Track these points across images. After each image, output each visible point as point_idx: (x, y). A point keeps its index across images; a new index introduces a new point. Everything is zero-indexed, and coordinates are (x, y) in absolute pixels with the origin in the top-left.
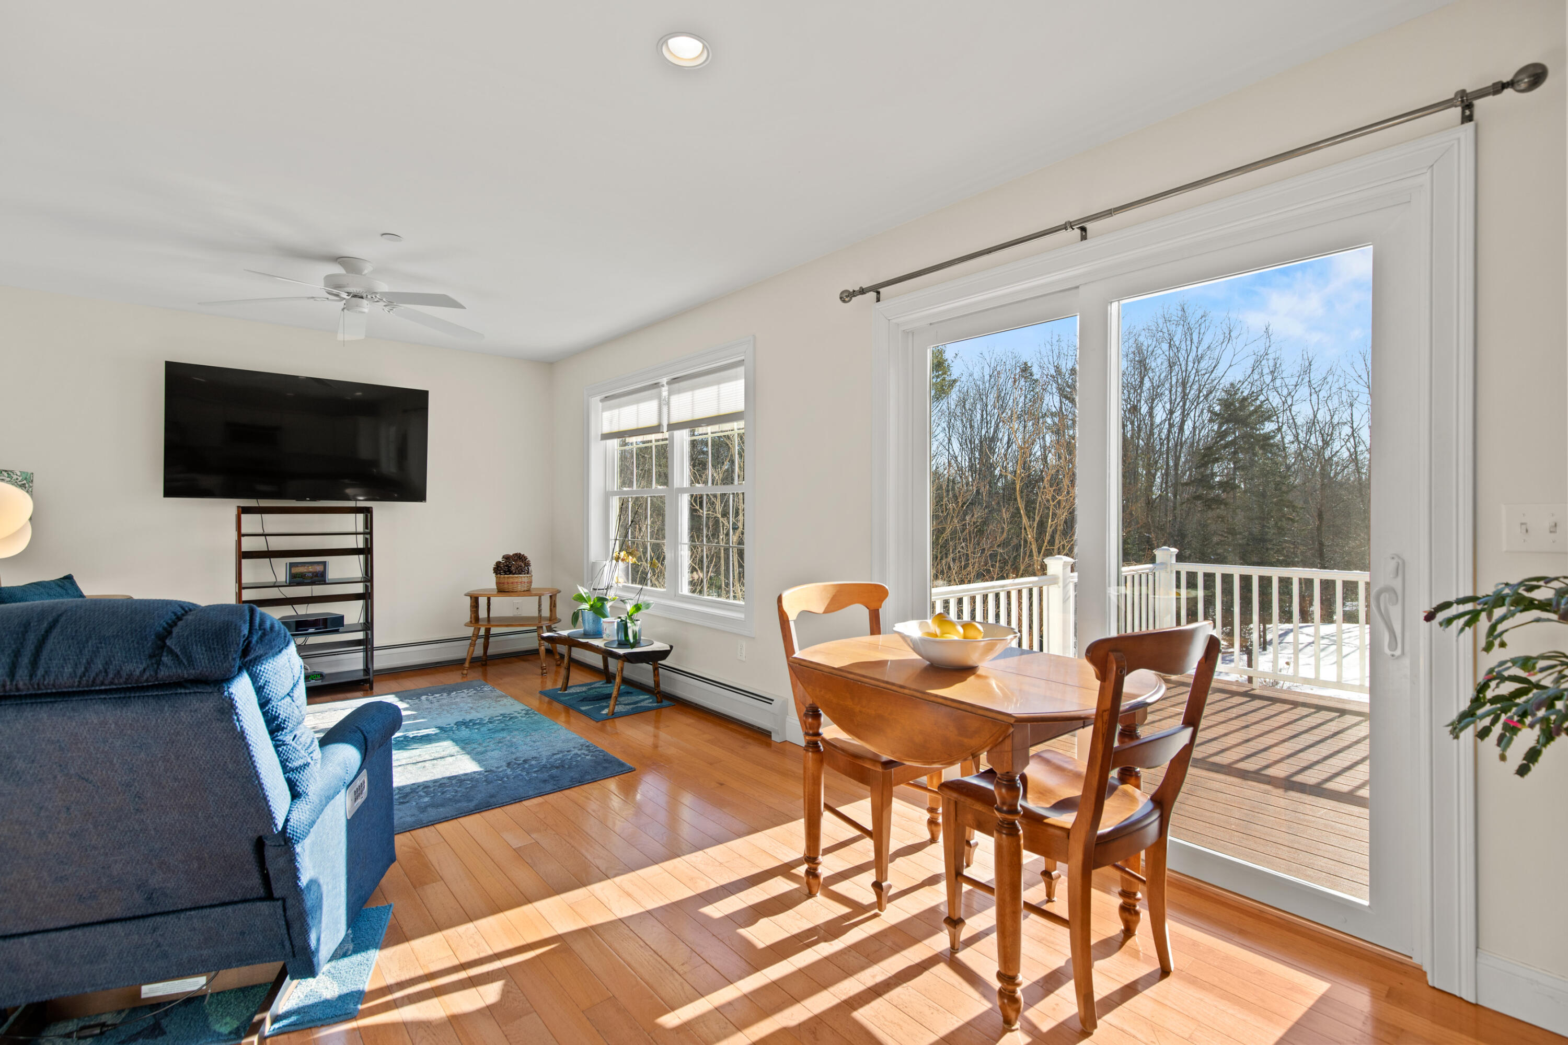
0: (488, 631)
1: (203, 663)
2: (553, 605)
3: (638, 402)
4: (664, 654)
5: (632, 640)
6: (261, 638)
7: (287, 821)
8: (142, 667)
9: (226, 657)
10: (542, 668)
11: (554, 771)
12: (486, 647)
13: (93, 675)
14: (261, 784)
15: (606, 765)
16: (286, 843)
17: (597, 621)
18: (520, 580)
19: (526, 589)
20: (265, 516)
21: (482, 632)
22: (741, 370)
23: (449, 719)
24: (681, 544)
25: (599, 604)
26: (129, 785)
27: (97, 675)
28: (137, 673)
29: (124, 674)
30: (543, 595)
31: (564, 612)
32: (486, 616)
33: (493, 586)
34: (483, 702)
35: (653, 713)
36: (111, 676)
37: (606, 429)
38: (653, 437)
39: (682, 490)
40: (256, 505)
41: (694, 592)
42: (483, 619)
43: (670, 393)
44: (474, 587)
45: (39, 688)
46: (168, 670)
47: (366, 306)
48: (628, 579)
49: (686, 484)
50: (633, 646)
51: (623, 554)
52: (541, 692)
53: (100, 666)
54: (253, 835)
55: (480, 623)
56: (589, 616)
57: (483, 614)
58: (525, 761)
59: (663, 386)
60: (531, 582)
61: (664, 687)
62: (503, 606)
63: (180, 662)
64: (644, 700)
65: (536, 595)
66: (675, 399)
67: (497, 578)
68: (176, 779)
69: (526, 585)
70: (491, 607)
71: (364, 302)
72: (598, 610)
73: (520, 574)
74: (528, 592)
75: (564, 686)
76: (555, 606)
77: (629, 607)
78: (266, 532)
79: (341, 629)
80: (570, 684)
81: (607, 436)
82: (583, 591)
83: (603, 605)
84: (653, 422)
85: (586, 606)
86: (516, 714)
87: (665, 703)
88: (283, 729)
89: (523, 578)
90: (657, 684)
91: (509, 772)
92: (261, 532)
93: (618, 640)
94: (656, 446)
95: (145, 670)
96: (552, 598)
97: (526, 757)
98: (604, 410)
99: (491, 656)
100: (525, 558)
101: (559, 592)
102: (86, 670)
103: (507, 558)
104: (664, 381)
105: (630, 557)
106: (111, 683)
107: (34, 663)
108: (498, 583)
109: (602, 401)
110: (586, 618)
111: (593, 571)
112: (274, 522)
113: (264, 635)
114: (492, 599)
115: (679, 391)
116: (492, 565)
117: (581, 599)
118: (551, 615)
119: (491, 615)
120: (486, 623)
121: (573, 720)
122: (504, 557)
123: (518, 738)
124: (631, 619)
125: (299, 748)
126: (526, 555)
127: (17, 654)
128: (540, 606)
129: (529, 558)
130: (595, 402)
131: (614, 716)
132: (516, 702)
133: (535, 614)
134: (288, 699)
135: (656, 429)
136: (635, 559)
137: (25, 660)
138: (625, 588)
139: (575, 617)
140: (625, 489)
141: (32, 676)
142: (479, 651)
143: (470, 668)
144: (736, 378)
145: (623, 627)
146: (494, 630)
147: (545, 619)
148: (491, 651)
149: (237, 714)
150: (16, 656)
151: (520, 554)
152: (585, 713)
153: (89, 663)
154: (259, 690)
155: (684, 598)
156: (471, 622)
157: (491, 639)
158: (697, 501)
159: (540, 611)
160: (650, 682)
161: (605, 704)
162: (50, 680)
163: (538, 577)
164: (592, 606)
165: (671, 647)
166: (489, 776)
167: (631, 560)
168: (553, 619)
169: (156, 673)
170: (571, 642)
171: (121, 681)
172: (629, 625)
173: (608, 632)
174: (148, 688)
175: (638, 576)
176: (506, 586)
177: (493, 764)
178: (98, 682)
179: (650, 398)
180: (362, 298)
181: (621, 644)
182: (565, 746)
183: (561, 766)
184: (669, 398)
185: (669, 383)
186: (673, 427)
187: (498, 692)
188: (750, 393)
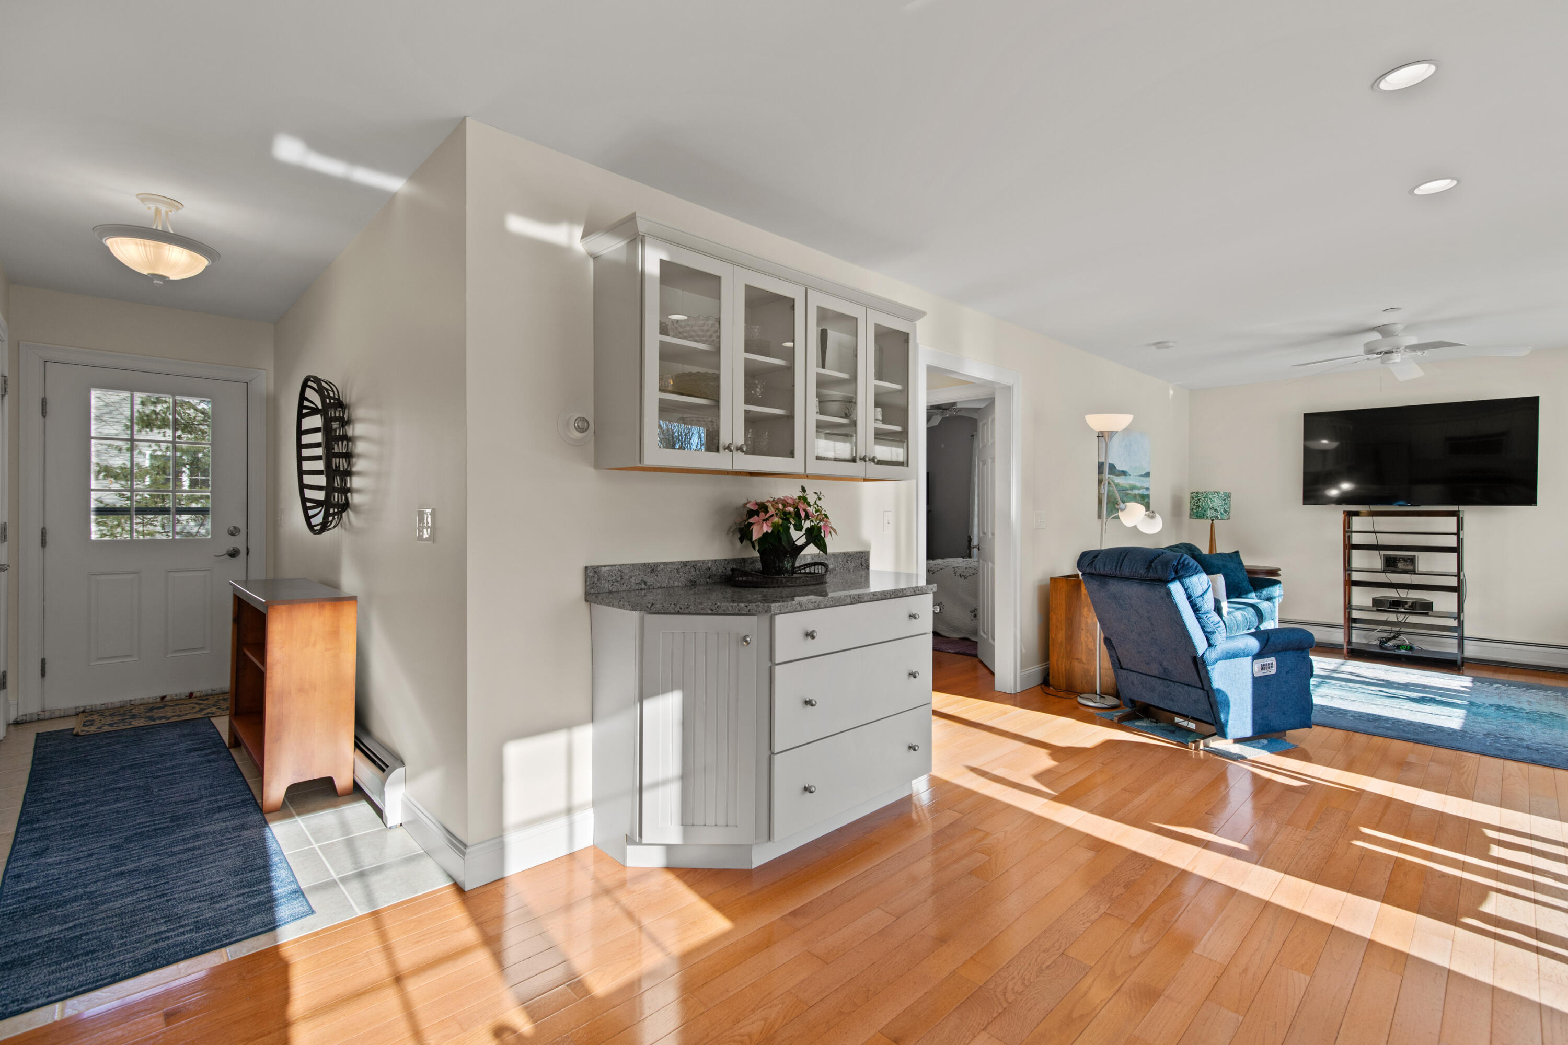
1: (1160, 574)
6: (1182, 568)
7: (1204, 653)
9: (1167, 572)
14: (1188, 630)
16: (1203, 663)
27: (1134, 573)
28: (1144, 573)
29: (1140, 574)
36: (1137, 573)
45: (1121, 575)
46: (1151, 575)
53: (1134, 570)
54: (1191, 654)
63: (1154, 572)
71: (1394, 355)
78: (1377, 530)
79: (1430, 613)
88: (1199, 611)
102: (1131, 571)
107: (1121, 567)
113: (1184, 566)
125: (1209, 622)
134: (1201, 598)
141: (1120, 570)
149: (1173, 596)
153: (1132, 568)
154: (1186, 590)
169: (1148, 575)
174: (1146, 580)
180: (1393, 352)
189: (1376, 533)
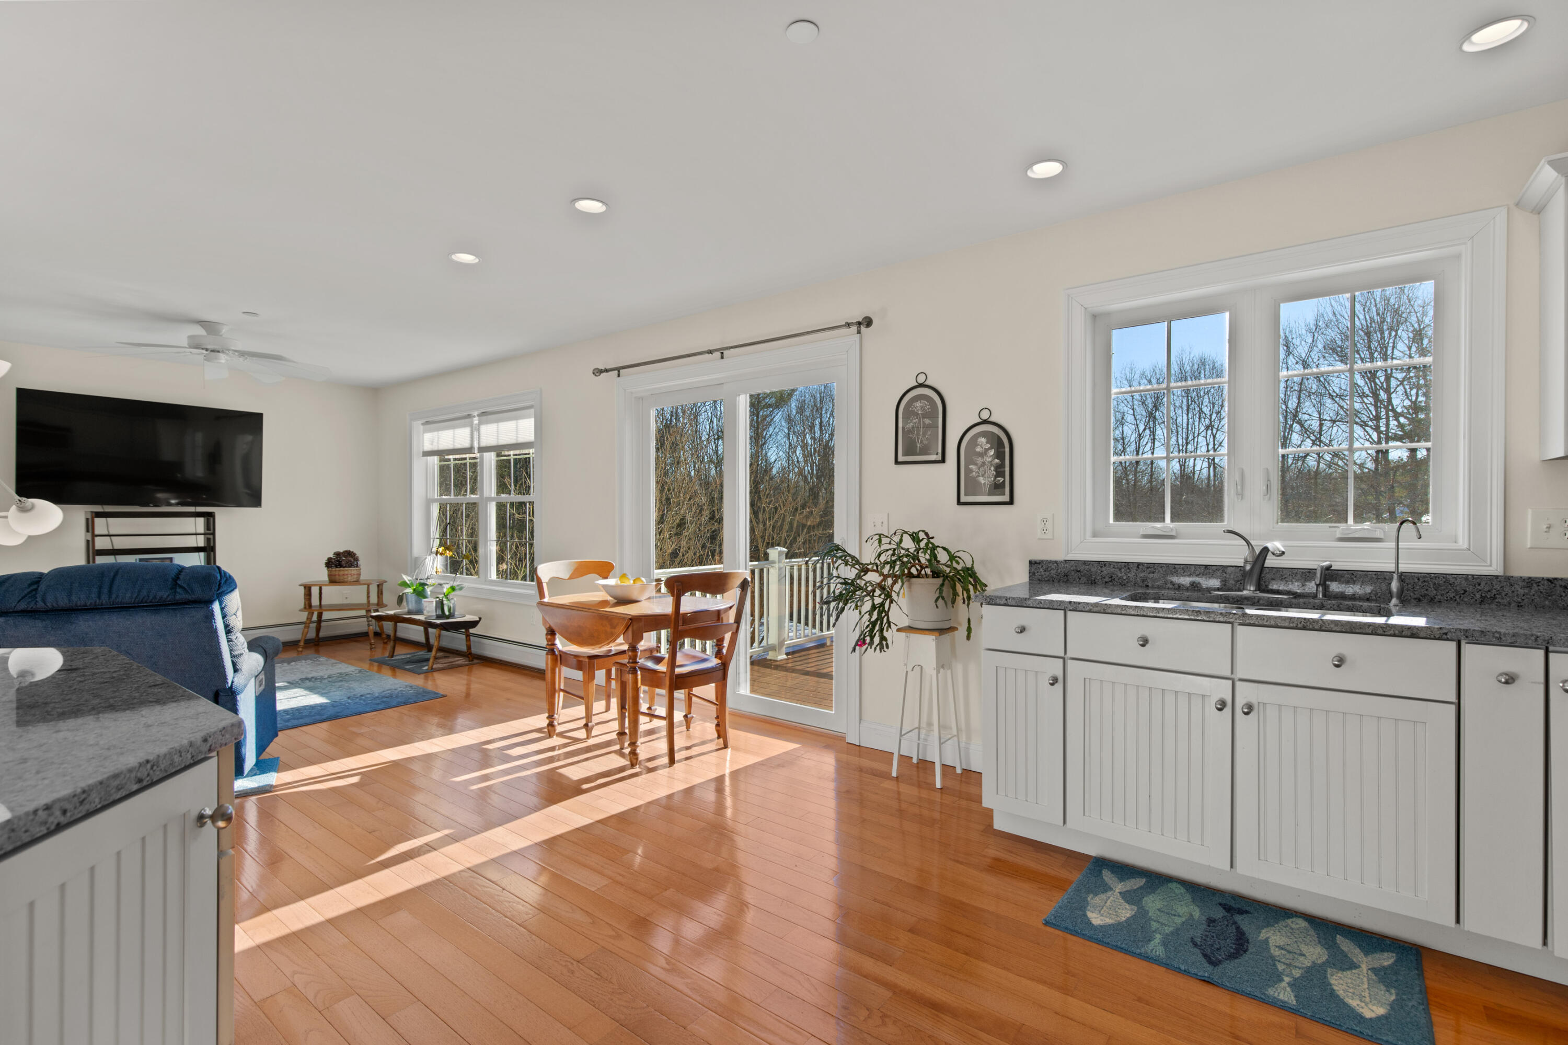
0: (320, 615)
1: (198, 593)
2: (380, 593)
3: (454, 427)
4: (474, 624)
5: (447, 613)
6: (226, 582)
7: (232, 682)
8: (167, 594)
9: (211, 589)
10: (371, 645)
11: (385, 699)
12: (318, 629)
13: (141, 598)
14: (222, 659)
15: (424, 694)
16: (232, 694)
17: (419, 602)
18: (350, 572)
19: (355, 580)
20: (110, 520)
21: (315, 618)
22: (532, 411)
23: (297, 677)
24: (490, 540)
25: (421, 588)
26: (151, 657)
27: (144, 598)
28: (165, 597)
29: (158, 597)
30: (371, 584)
31: (389, 598)
32: (318, 604)
33: (325, 578)
34: (321, 667)
35: (467, 667)
36: (151, 598)
37: (428, 447)
38: (467, 456)
39: (491, 499)
40: (102, 510)
41: (499, 578)
42: (315, 606)
43: (480, 423)
44: (307, 580)
45: (113, 604)
46: (180, 595)
47: (223, 358)
48: (447, 569)
49: (494, 495)
50: (448, 617)
51: (441, 550)
52: (370, 660)
53: (145, 594)
54: (215, 689)
55: (313, 609)
56: (412, 598)
57: (315, 601)
58: (362, 696)
59: (474, 417)
60: (359, 575)
61: (474, 650)
62: (333, 595)
63: (187, 592)
64: (458, 661)
65: (365, 584)
66: (483, 428)
67: (328, 571)
68: (177, 655)
69: (356, 576)
70: (323, 596)
71: (222, 355)
72: (420, 593)
73: (350, 567)
74: (357, 582)
75: (391, 654)
76: (382, 593)
77: (446, 589)
78: (112, 533)
80: (395, 654)
81: (427, 454)
82: (407, 578)
83: (424, 589)
84: (466, 444)
85: (410, 590)
86: (351, 672)
87: (476, 661)
88: (232, 632)
89: (352, 571)
90: (469, 647)
91: (349, 701)
92: (106, 533)
93: (437, 615)
94: (470, 463)
95: (169, 595)
96: (380, 587)
97: (362, 693)
98: (425, 431)
99: (323, 638)
100: (355, 554)
101: (386, 582)
102: (138, 595)
103: (338, 554)
104: (476, 413)
105: (448, 552)
106: (151, 602)
107: (110, 592)
108: (329, 576)
109: (423, 424)
110: (410, 599)
111: (417, 564)
112: (118, 525)
113: (227, 580)
114: (324, 588)
115: (487, 422)
116: (325, 560)
117: (405, 584)
118: (378, 601)
119: (323, 603)
120: (318, 608)
121: (398, 674)
122: (335, 554)
123: (354, 685)
124: (447, 598)
125: (238, 644)
126: (355, 552)
127: (100, 587)
128: (368, 593)
129: (358, 554)
130: (418, 426)
131: (432, 670)
132: (350, 666)
133: (364, 600)
134: (234, 616)
135: (469, 450)
136: (451, 553)
137: (105, 590)
138: (443, 577)
139: (400, 599)
140: (444, 497)
141: (110, 597)
142: (312, 634)
143: (304, 647)
144: (528, 417)
145: (440, 604)
146: (326, 615)
147: (373, 604)
148: (322, 634)
149: (214, 619)
150: (100, 588)
151: (350, 551)
152: (408, 670)
153: (139, 591)
154: (222, 609)
155: (492, 582)
156: (305, 608)
157: (323, 624)
158: (501, 507)
159: (368, 597)
160: (464, 648)
161: (425, 664)
162: (119, 600)
163: (367, 569)
164: (414, 590)
165: (480, 619)
166: (334, 704)
167: (449, 554)
168: (380, 604)
169: (174, 596)
170: (396, 619)
171: (157, 600)
172: (445, 602)
173: (427, 609)
174: (169, 605)
175: (454, 566)
176: (337, 577)
177: (337, 698)
178: (144, 601)
179: (464, 426)
180: (218, 352)
181: (438, 617)
182: (393, 687)
183: (391, 696)
184: (479, 427)
185: (478, 415)
186: (482, 450)
187: (333, 661)
188: (539, 428)
189: (110, 536)
